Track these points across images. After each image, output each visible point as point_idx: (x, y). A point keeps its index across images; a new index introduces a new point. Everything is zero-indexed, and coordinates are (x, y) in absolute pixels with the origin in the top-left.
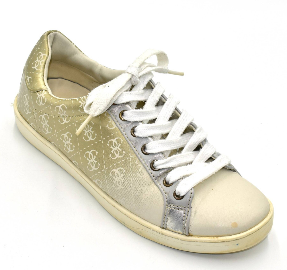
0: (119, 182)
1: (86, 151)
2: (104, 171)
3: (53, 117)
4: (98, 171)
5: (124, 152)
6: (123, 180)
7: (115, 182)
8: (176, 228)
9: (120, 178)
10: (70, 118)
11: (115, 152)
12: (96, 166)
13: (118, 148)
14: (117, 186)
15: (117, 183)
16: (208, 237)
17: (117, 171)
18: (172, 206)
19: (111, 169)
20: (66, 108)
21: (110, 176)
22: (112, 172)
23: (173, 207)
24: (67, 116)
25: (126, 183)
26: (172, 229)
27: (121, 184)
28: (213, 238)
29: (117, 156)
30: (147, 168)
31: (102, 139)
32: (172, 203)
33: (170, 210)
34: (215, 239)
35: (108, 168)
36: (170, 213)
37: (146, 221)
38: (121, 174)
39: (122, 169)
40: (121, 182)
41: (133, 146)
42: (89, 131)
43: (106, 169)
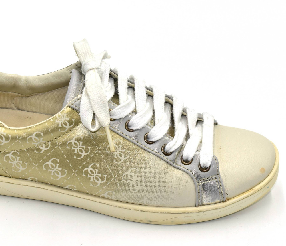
0: (136, 184)
1: (83, 168)
2: (114, 180)
3: (25, 150)
4: (106, 183)
5: (128, 152)
6: (139, 179)
7: (131, 185)
8: (213, 199)
9: (136, 178)
10: (50, 143)
11: (118, 156)
12: (102, 178)
13: (120, 150)
14: (136, 188)
15: (135, 185)
16: (243, 193)
17: (129, 173)
18: (202, 180)
19: (122, 174)
20: (42, 134)
21: (124, 182)
22: (124, 177)
23: (204, 181)
24: (45, 142)
25: (145, 180)
26: (209, 202)
27: (139, 184)
28: (248, 192)
29: (123, 159)
30: (161, 156)
31: (98, 148)
32: (202, 178)
33: (203, 185)
34: (251, 192)
35: (117, 175)
36: (203, 188)
37: (178, 208)
38: (136, 174)
39: (134, 168)
40: (138, 182)
41: (135, 142)
42: (80, 147)
43: (115, 177)
